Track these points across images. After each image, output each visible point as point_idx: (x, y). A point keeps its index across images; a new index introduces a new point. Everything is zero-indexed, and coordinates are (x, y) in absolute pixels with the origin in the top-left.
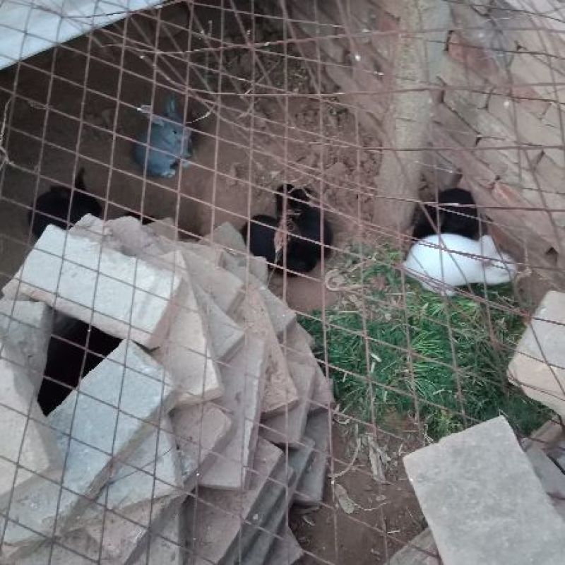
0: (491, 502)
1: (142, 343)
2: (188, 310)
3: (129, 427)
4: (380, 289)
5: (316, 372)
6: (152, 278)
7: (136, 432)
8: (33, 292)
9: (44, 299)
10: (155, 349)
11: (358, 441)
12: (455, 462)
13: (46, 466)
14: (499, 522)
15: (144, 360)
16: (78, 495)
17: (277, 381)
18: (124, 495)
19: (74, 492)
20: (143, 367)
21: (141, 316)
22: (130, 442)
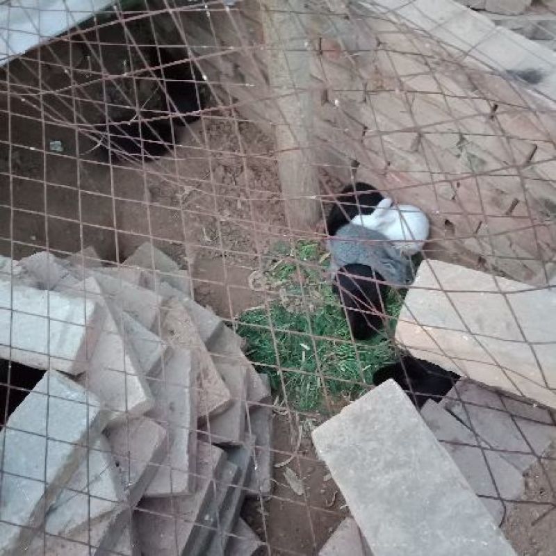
1: (66, 371)
2: (108, 333)
10: (80, 375)
11: (300, 428)
15: (69, 387)
16: (20, 526)
17: (209, 385)
18: (68, 518)
19: (15, 525)
20: (69, 393)
21: (60, 345)
22: (66, 467)
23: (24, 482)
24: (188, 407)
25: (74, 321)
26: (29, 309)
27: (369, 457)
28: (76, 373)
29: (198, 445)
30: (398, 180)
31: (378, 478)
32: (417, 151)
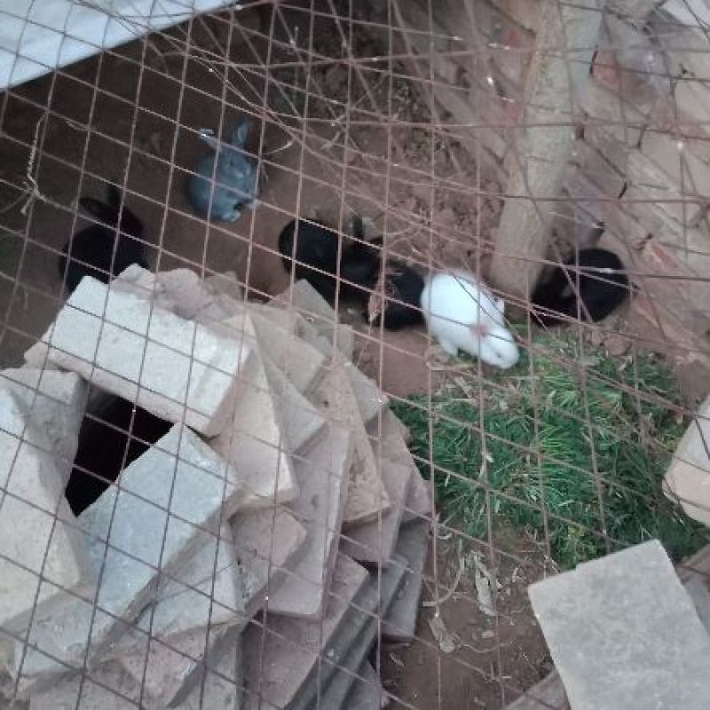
0: (640, 648)
1: (200, 429)
2: (258, 390)
3: (181, 533)
5: (413, 473)
6: (214, 348)
7: (190, 541)
8: (64, 360)
9: (77, 369)
10: (213, 437)
11: (462, 561)
12: (594, 596)
13: (76, 580)
14: (650, 675)
15: (201, 451)
16: (114, 616)
17: (363, 482)
18: (171, 619)
19: (109, 614)
20: (199, 459)
21: (198, 395)
22: (181, 553)
23: (127, 561)
24: (336, 506)
25: (220, 367)
26: (165, 341)
27: (609, 641)
28: (210, 435)
29: (338, 557)
30: (658, 260)
31: (620, 674)
32: (697, 226)
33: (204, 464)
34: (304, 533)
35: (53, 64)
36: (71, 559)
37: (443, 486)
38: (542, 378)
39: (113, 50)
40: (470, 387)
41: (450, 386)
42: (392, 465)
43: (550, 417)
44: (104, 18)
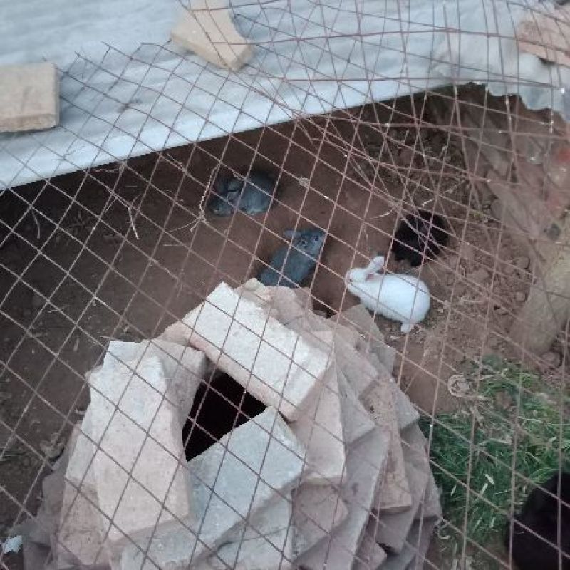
1: (286, 414)
4: (505, 408)
5: (430, 480)
6: (306, 354)
8: (197, 341)
9: (205, 349)
10: (294, 422)
11: (455, 562)
13: (185, 513)
17: (392, 480)
21: (289, 388)
25: (308, 370)
28: (290, 419)
33: (287, 443)
34: (346, 513)
35: (229, 130)
36: (184, 496)
37: (449, 494)
38: (545, 422)
39: (273, 126)
40: (482, 417)
41: (464, 412)
42: (415, 470)
43: (548, 457)
44: (270, 103)
